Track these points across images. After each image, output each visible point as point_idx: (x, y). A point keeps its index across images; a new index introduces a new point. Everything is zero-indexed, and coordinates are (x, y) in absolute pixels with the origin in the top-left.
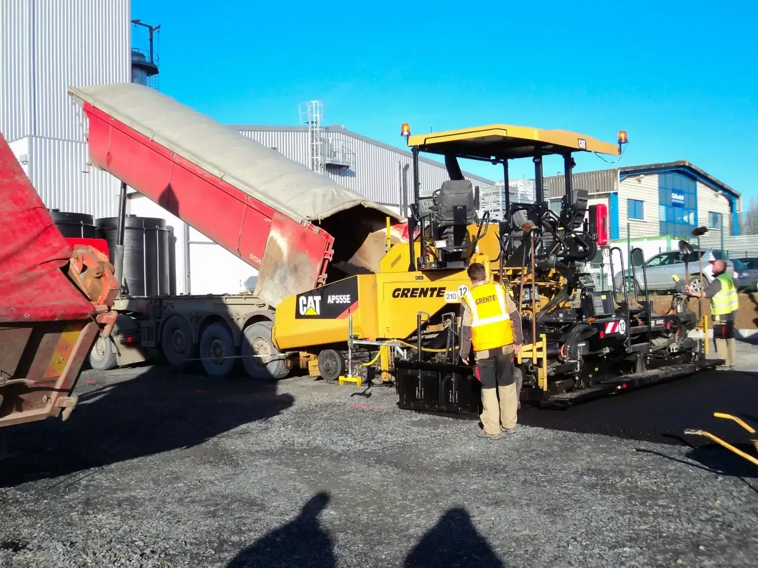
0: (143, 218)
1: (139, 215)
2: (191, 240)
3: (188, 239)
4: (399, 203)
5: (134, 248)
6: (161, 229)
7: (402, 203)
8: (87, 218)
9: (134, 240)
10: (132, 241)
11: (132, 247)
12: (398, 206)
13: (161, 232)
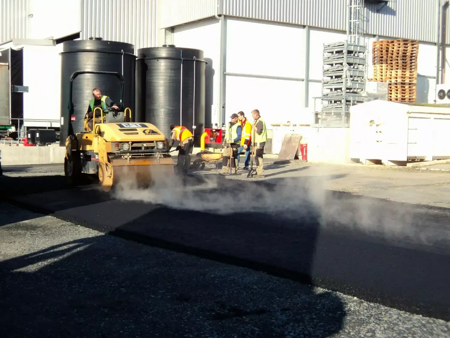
0: (180, 49)
1: (177, 46)
2: (228, 71)
3: (225, 70)
4: (436, 41)
5: (172, 78)
6: (198, 60)
7: (440, 42)
8: (128, 47)
9: (171, 69)
10: (169, 71)
11: (170, 76)
12: (435, 44)
13: (199, 63)
